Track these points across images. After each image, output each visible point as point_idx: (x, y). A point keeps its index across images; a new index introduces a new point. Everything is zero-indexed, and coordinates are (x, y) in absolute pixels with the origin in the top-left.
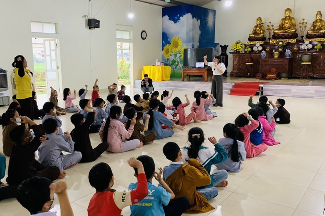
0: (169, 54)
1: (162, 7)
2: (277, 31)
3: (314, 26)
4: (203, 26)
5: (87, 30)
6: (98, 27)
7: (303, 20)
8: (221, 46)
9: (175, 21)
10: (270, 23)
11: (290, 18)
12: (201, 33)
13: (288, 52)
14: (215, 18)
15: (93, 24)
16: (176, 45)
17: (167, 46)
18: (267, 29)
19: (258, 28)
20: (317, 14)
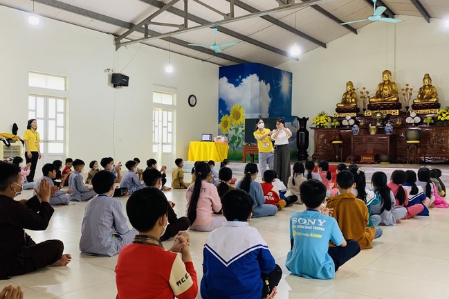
0: (228, 128)
1: (218, 66)
2: (373, 100)
3: (422, 93)
4: (275, 92)
5: (111, 88)
6: (126, 84)
7: (407, 85)
8: (298, 119)
9: (236, 85)
10: (364, 88)
11: (390, 83)
12: (272, 101)
13: (389, 127)
14: (291, 83)
15: (119, 80)
16: (237, 116)
17: (225, 118)
18: (361, 97)
19: (348, 96)
20: (425, 78)
